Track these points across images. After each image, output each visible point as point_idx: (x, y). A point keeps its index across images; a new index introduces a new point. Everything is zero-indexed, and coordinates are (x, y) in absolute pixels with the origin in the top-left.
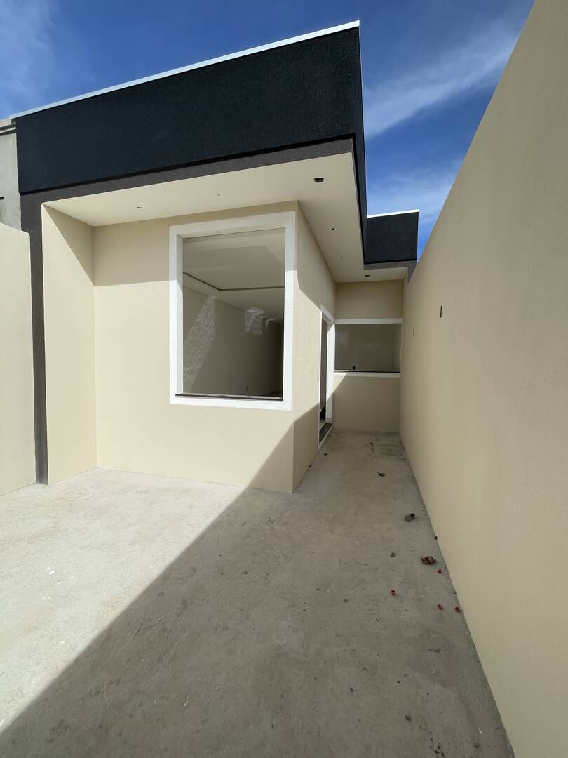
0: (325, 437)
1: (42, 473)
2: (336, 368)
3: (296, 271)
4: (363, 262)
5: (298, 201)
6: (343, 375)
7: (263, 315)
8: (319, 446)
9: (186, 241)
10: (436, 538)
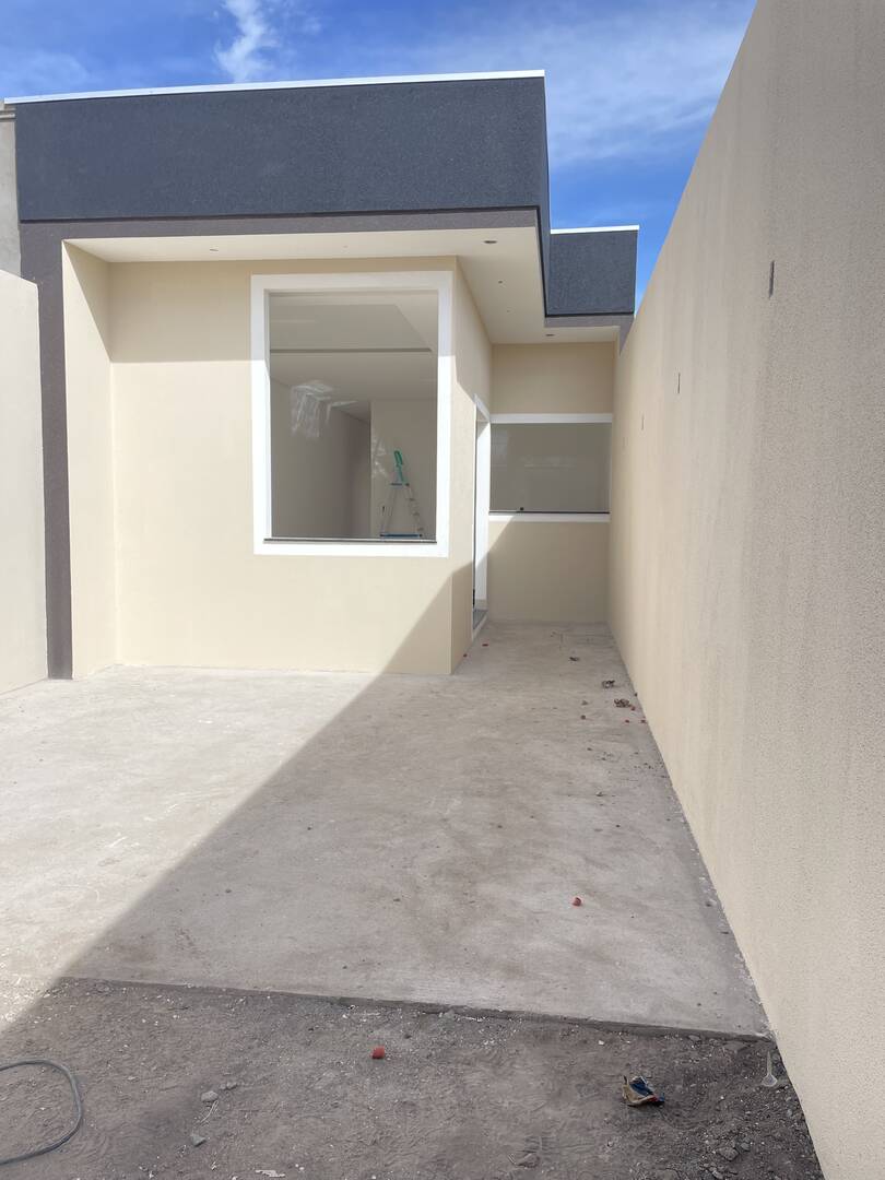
0: (481, 624)
1: (60, 659)
2: (491, 507)
3: (454, 357)
4: (543, 315)
5: (458, 258)
6: (506, 518)
7: (326, 394)
8: (474, 635)
9: (272, 296)
10: (636, 695)
